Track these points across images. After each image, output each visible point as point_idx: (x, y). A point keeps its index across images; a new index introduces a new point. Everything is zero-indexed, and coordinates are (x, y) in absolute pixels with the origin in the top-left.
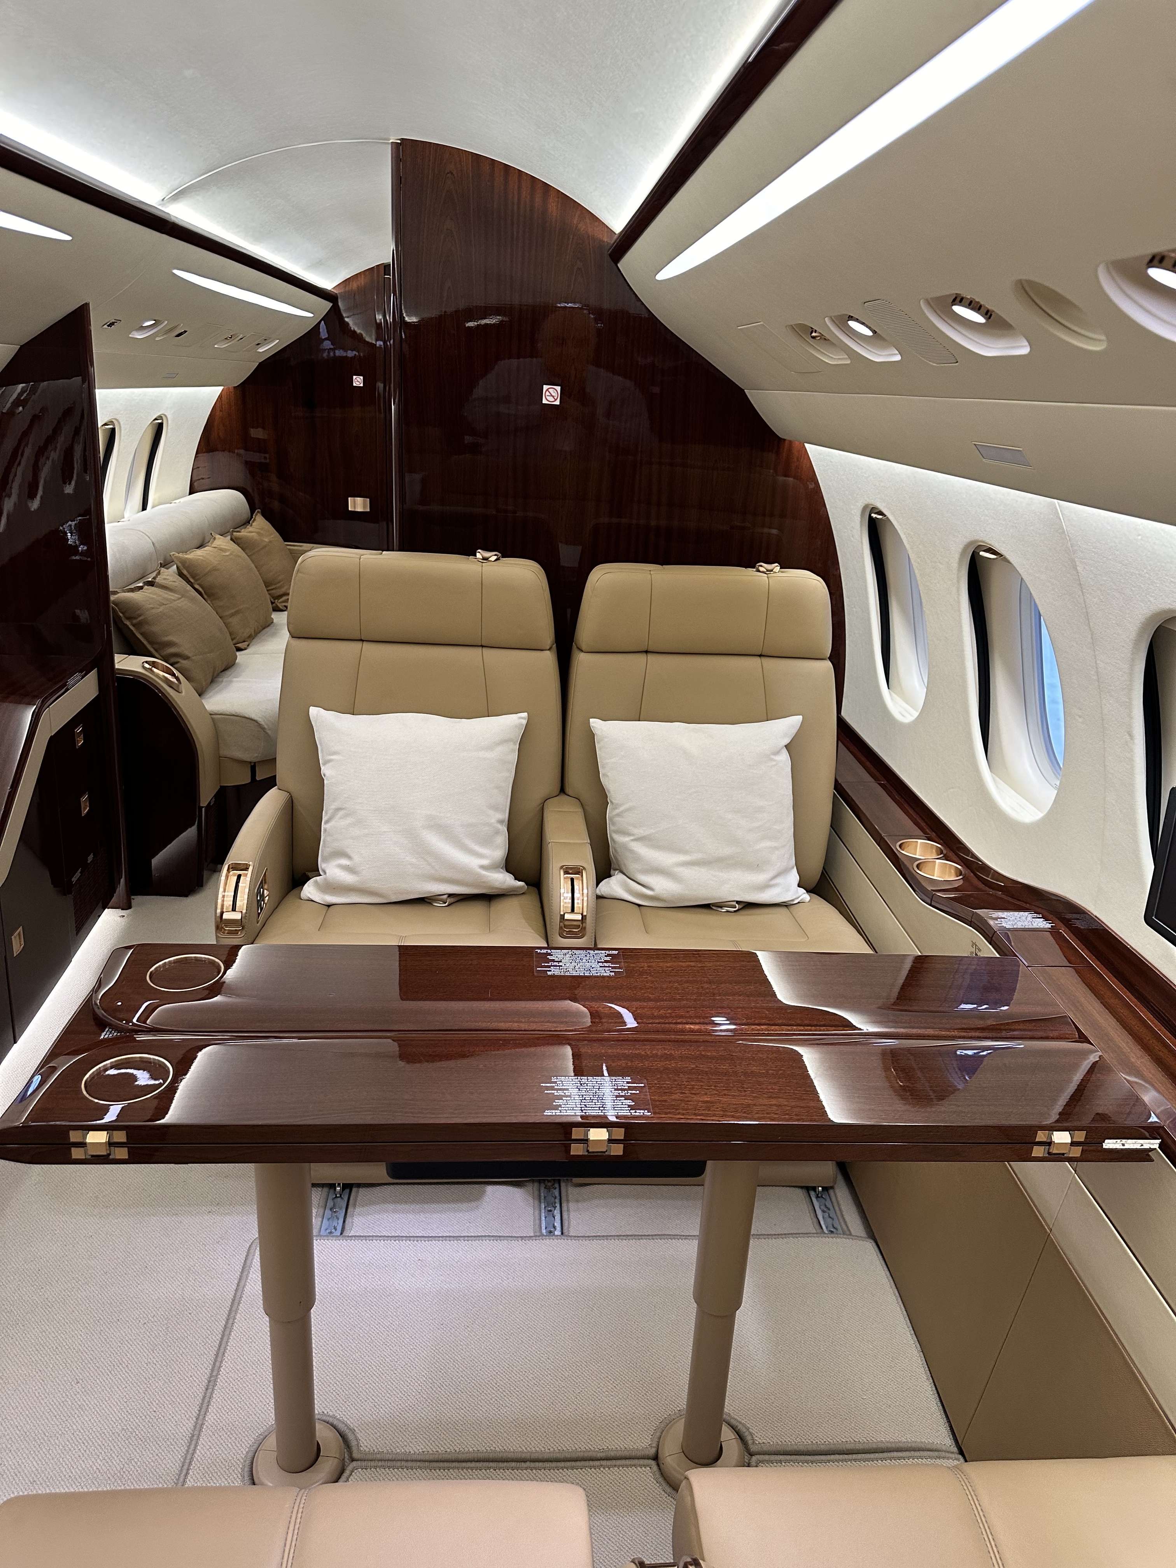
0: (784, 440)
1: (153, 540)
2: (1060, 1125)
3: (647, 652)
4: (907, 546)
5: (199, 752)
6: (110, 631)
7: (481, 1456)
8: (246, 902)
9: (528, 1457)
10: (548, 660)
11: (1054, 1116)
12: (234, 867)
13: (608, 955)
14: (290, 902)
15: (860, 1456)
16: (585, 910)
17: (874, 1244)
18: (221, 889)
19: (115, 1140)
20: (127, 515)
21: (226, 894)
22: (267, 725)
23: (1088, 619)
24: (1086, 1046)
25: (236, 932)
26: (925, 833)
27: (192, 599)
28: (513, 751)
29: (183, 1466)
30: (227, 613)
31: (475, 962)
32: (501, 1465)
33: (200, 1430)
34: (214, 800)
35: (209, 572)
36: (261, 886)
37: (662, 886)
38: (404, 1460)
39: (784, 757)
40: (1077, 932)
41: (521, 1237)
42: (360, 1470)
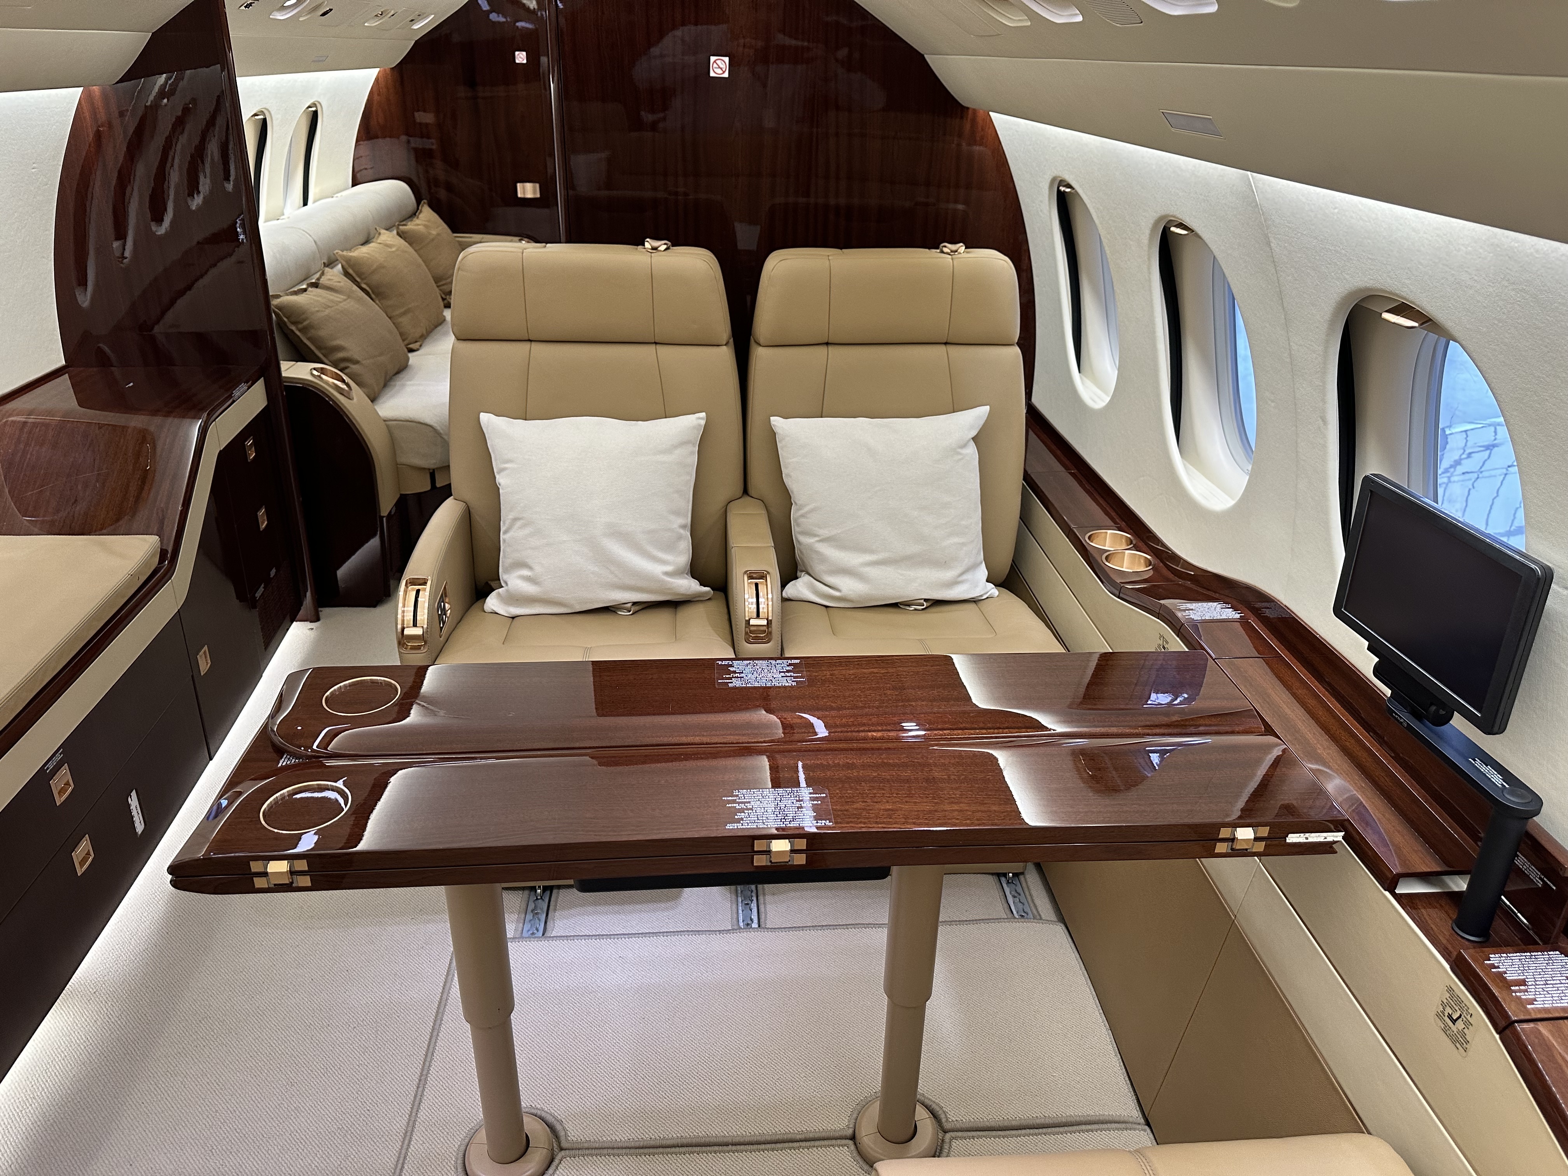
0: (968, 108)
1: (316, 239)
2: (1243, 821)
3: (827, 344)
4: (1097, 221)
5: (375, 461)
6: (274, 338)
7: (685, 1141)
8: (426, 616)
9: (730, 1141)
10: (725, 355)
11: (1236, 813)
12: (413, 582)
13: (790, 665)
14: (474, 615)
15: (1050, 1130)
16: (770, 614)
17: (1064, 928)
18: (400, 605)
19: (297, 868)
20: (288, 211)
21: (406, 609)
22: (442, 429)
23: (1282, 299)
24: (1271, 739)
25: (419, 647)
26: (1115, 523)
27: (359, 300)
28: (692, 453)
29: (398, 1161)
30: (397, 312)
31: (655, 676)
32: (704, 1149)
33: (414, 1126)
34: (394, 508)
35: (376, 269)
36: (442, 600)
37: (849, 587)
38: (610, 1148)
39: (972, 450)
40: (1266, 621)
41: (719, 931)
42: (568, 1158)
